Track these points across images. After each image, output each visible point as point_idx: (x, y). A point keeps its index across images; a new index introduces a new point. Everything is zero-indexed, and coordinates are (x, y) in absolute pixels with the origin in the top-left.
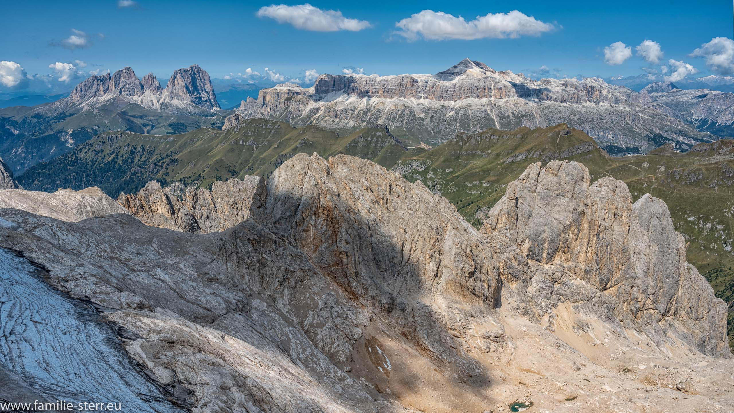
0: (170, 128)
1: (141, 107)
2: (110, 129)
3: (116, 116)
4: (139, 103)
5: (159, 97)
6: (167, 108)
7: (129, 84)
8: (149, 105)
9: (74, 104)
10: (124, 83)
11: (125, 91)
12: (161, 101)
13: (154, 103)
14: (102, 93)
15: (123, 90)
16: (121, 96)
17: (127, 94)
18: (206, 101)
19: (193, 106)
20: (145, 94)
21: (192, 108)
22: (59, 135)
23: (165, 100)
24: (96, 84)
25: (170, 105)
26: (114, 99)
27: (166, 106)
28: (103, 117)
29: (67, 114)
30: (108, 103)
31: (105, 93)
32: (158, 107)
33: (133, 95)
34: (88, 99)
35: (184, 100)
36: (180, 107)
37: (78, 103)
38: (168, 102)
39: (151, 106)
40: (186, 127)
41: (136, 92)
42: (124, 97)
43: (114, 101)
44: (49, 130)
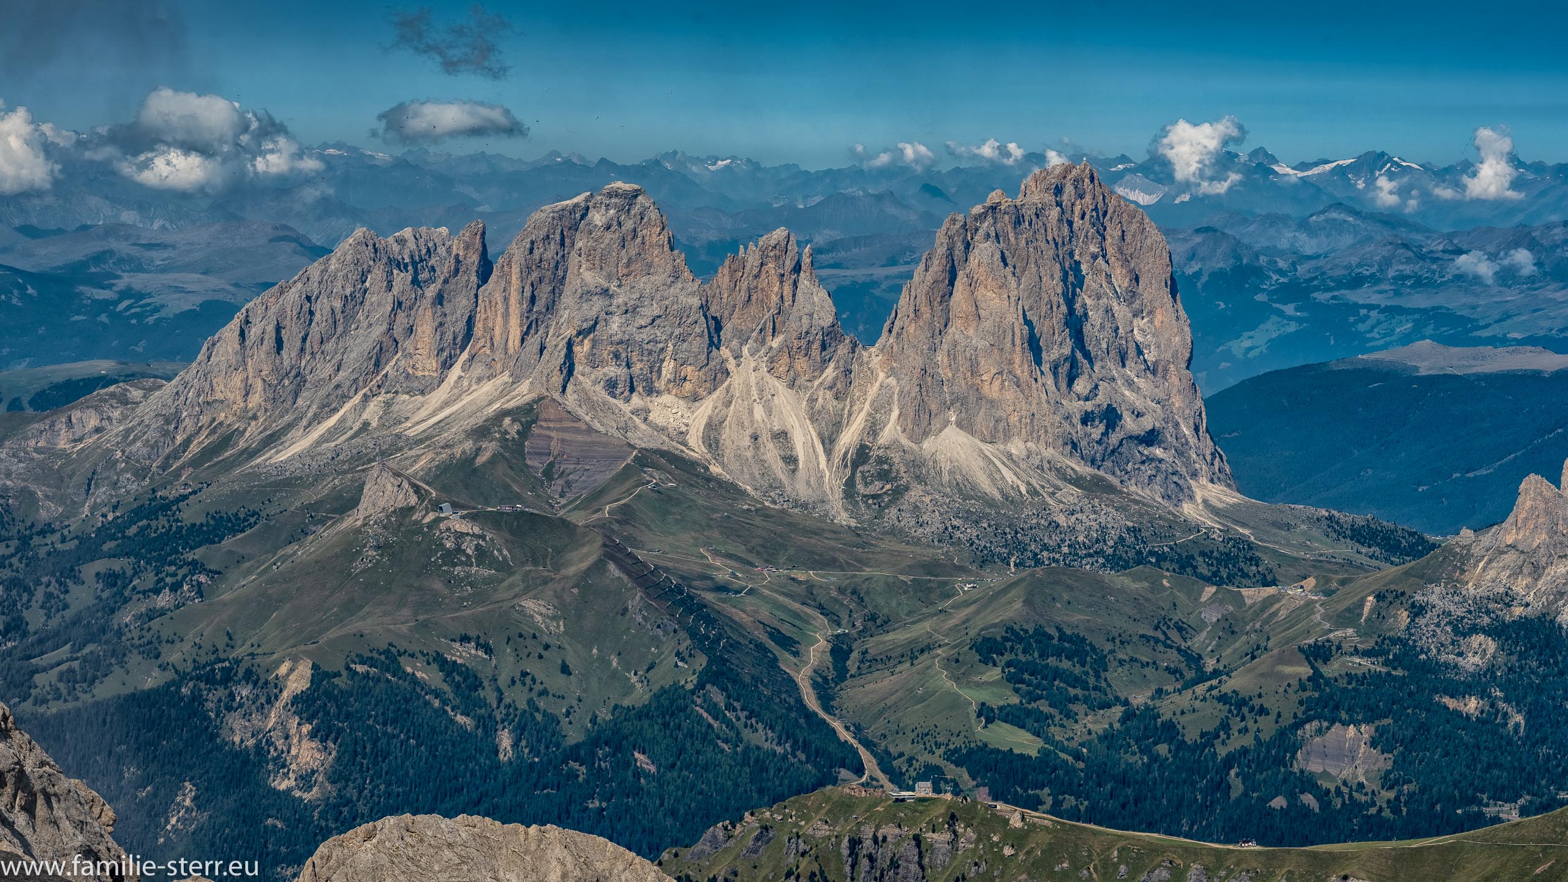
0: (994, 674)
1: (709, 479)
2: (565, 670)
3: (599, 566)
4: (696, 448)
5: (832, 405)
6: (898, 493)
7: (630, 311)
8: (766, 471)
9: (226, 441)
10: (597, 305)
11: (594, 362)
12: (848, 438)
13: (800, 452)
14: (428, 365)
15: (582, 350)
16: (571, 399)
17: (611, 385)
18: (1151, 438)
19: (1077, 481)
20: (736, 380)
21: (1071, 494)
22: (213, 697)
23: (873, 428)
24: (379, 302)
25: (920, 470)
26: (527, 415)
27: (884, 476)
28: (503, 567)
29: (190, 515)
30: (490, 448)
31: (447, 365)
32: (832, 483)
33: (650, 391)
34: (327, 408)
35: (1007, 437)
36: (985, 485)
37: (253, 432)
38: (894, 445)
39: (779, 469)
40: (1101, 664)
41: (668, 368)
42: (593, 406)
43: (524, 434)
44: (134, 658)
